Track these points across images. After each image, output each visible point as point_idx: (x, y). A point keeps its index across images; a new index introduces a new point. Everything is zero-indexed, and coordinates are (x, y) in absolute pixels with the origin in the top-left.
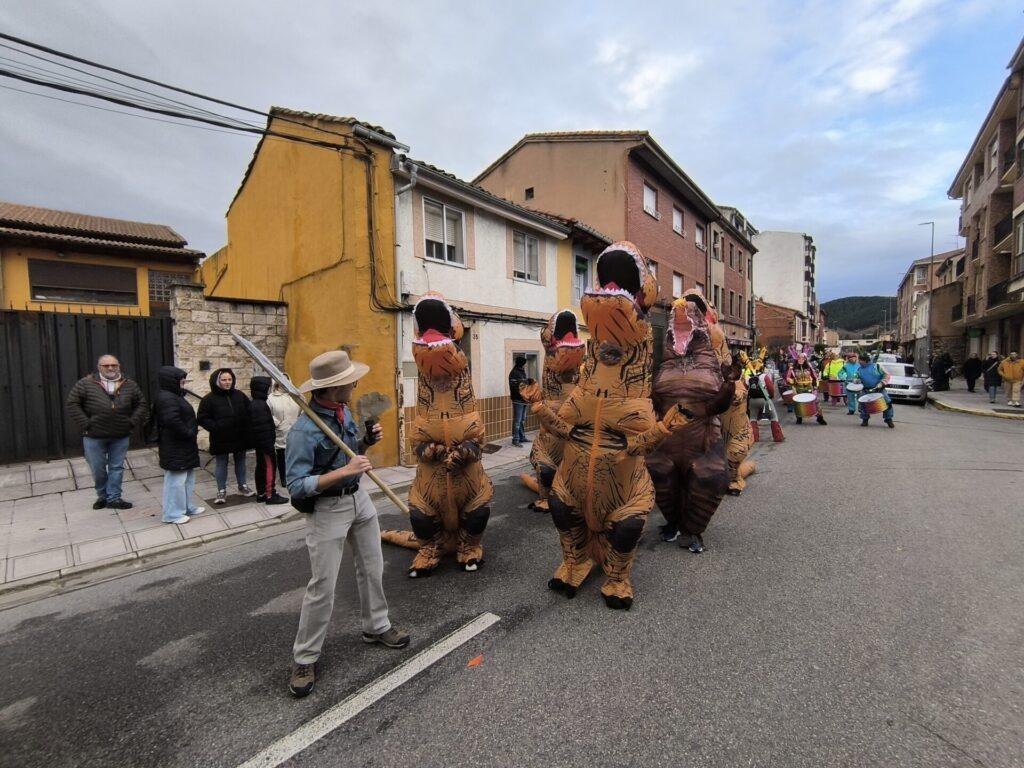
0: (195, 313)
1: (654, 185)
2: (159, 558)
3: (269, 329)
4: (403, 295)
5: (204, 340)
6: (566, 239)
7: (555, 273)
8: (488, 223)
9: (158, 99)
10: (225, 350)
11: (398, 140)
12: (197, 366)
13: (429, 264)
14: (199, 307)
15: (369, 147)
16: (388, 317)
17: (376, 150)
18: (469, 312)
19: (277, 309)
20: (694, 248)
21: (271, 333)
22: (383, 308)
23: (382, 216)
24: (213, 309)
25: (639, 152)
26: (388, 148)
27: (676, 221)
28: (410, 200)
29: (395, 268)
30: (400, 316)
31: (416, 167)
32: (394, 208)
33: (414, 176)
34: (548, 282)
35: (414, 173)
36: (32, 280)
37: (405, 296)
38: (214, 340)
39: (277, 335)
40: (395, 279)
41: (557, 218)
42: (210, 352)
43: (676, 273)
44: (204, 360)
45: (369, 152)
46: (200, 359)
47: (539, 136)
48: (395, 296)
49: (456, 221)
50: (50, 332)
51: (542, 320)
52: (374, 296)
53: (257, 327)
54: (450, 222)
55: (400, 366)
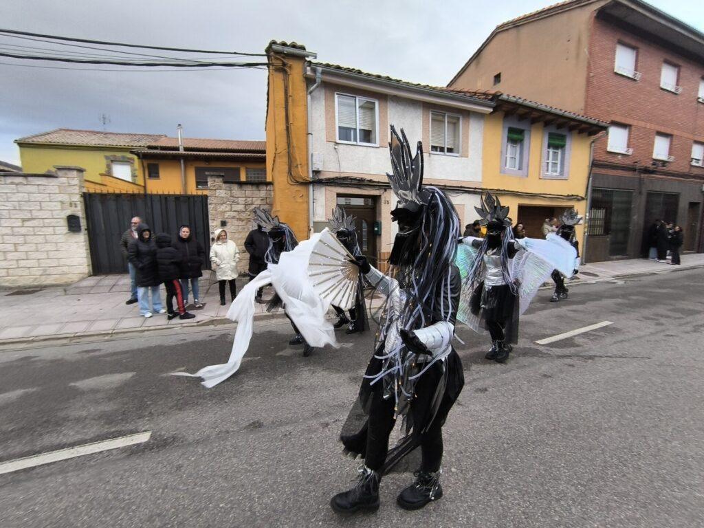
0: (218, 191)
1: (633, 43)
2: (120, 336)
3: (262, 200)
4: (313, 171)
5: (223, 208)
6: (491, 113)
7: (480, 145)
8: (402, 108)
9: (141, 57)
10: (234, 214)
11: (308, 50)
12: (219, 223)
13: (340, 146)
14: (220, 188)
15: (285, 61)
16: (302, 189)
17: (290, 62)
18: (379, 182)
19: (267, 186)
20: (695, 103)
21: (263, 202)
22: (298, 182)
23: (296, 112)
24: (228, 189)
25: (608, 11)
26: (301, 58)
27: (668, 78)
28: (323, 97)
29: (307, 152)
30: (311, 188)
31: (320, 69)
32: (306, 106)
33: (319, 77)
34: (471, 153)
35: (319, 75)
36: (197, 178)
37: (316, 172)
38: (229, 207)
39: (267, 204)
40: (307, 160)
41: (484, 94)
42: (227, 215)
43: (660, 134)
44: (224, 220)
45: (284, 64)
46: (220, 220)
47: (508, 24)
48: (308, 172)
49: (369, 108)
50: (149, 204)
51: (461, 187)
52: (291, 174)
53: (254, 199)
54: (362, 111)
55: (311, 225)
